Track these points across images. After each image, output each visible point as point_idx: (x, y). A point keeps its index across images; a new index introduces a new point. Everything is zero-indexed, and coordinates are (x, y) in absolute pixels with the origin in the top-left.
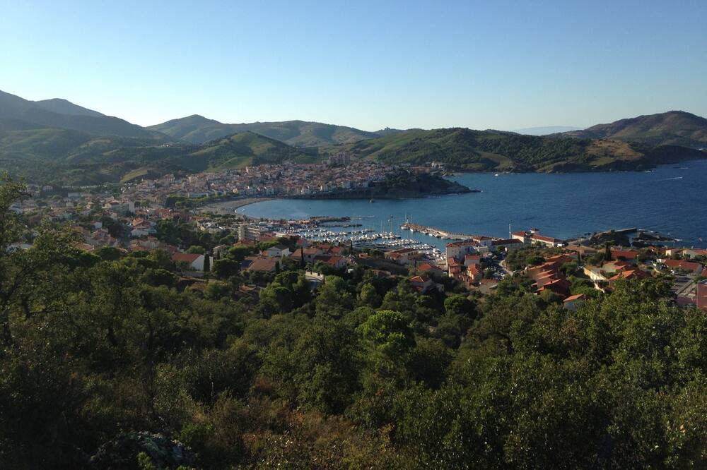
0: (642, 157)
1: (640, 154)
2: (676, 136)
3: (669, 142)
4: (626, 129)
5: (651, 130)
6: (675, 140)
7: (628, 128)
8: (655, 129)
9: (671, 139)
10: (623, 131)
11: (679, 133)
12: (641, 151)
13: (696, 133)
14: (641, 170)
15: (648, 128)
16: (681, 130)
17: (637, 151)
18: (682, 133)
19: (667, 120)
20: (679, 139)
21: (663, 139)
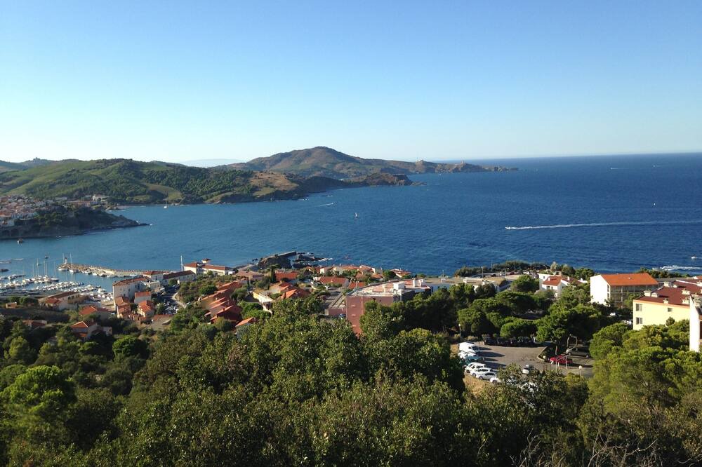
0: (297, 187)
1: (295, 185)
2: (322, 168)
3: (317, 174)
4: (282, 162)
5: (302, 163)
6: (322, 172)
7: (284, 161)
8: (306, 162)
9: (319, 171)
10: (280, 164)
11: (324, 166)
12: (295, 182)
13: (338, 166)
14: (297, 199)
15: (300, 161)
16: (326, 163)
17: (293, 182)
18: (328, 166)
19: (314, 154)
20: (325, 171)
21: (312, 171)
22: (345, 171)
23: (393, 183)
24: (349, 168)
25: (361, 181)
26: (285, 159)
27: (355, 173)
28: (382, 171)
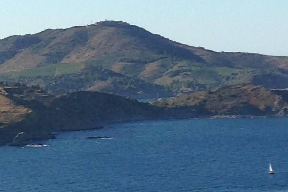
0: (27, 115)
1: (23, 110)
2: (112, 74)
3: (97, 86)
4: (18, 57)
5: (65, 61)
7: (21, 55)
8: (73, 57)
9: (102, 79)
10: (12, 62)
11: (116, 68)
12: (26, 104)
15: (60, 56)
16: (122, 61)
18: (124, 68)
19: (94, 40)
20: (118, 79)
21: (87, 80)
22: (166, 81)
23: (268, 111)
24: (177, 73)
25: (191, 103)
26: (25, 51)
27: (190, 85)
28: (256, 81)
